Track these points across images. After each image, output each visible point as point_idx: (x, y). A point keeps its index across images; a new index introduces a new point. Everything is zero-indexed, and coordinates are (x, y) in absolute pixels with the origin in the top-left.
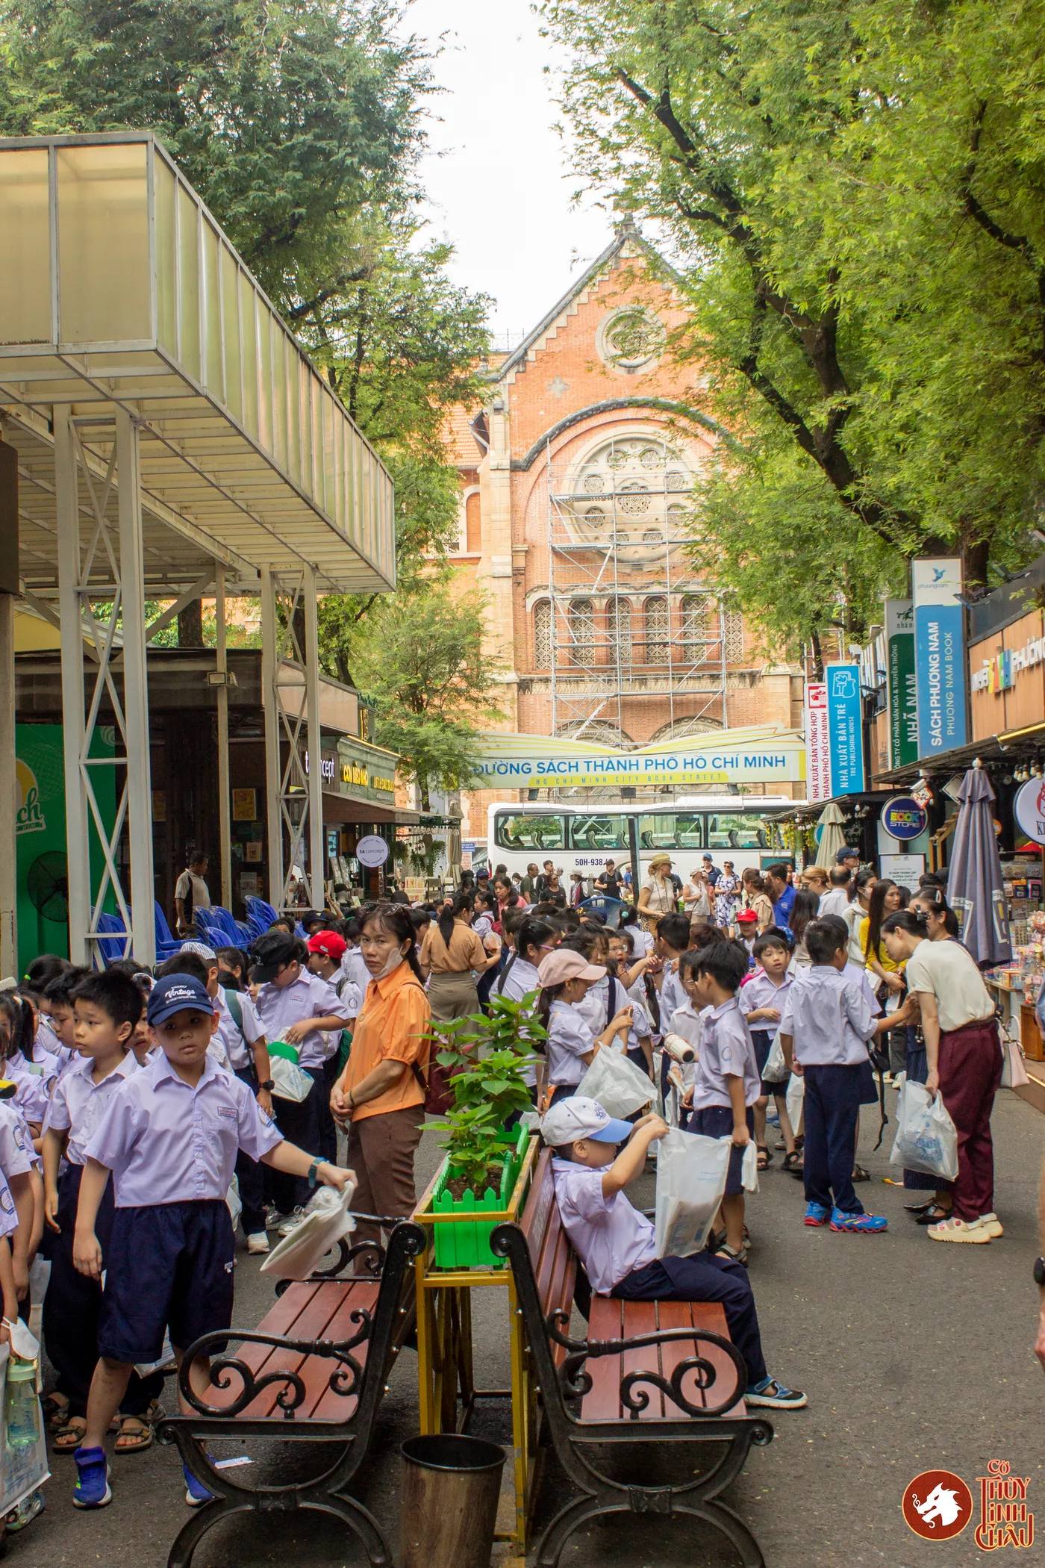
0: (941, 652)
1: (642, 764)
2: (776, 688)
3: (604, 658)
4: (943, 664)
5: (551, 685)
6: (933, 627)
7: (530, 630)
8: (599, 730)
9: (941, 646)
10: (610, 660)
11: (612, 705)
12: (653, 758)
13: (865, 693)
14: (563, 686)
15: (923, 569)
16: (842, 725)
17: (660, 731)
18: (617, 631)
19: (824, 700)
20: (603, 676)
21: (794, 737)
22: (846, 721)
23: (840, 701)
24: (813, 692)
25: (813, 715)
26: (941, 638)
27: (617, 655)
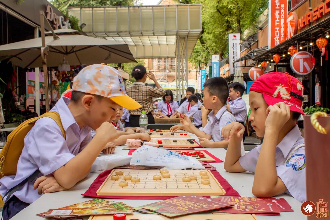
0: (216, 69)
1: (171, 86)
2: (193, 73)
3: (164, 68)
4: (216, 70)
5: (155, 72)
6: (215, 65)
7: (151, 62)
8: (163, 80)
9: (216, 68)
10: (165, 68)
11: (165, 76)
12: (173, 85)
13: (207, 74)
14: (156, 72)
15: (214, 56)
16: (203, 79)
17: (173, 80)
18: (166, 63)
19: (200, 75)
20: (164, 71)
21: (196, 82)
22: (204, 79)
23: (203, 75)
24: (199, 74)
25: (199, 78)
26: (216, 66)
27: (166, 67)
